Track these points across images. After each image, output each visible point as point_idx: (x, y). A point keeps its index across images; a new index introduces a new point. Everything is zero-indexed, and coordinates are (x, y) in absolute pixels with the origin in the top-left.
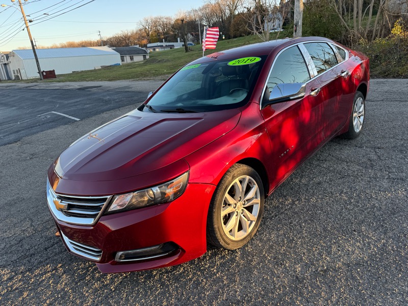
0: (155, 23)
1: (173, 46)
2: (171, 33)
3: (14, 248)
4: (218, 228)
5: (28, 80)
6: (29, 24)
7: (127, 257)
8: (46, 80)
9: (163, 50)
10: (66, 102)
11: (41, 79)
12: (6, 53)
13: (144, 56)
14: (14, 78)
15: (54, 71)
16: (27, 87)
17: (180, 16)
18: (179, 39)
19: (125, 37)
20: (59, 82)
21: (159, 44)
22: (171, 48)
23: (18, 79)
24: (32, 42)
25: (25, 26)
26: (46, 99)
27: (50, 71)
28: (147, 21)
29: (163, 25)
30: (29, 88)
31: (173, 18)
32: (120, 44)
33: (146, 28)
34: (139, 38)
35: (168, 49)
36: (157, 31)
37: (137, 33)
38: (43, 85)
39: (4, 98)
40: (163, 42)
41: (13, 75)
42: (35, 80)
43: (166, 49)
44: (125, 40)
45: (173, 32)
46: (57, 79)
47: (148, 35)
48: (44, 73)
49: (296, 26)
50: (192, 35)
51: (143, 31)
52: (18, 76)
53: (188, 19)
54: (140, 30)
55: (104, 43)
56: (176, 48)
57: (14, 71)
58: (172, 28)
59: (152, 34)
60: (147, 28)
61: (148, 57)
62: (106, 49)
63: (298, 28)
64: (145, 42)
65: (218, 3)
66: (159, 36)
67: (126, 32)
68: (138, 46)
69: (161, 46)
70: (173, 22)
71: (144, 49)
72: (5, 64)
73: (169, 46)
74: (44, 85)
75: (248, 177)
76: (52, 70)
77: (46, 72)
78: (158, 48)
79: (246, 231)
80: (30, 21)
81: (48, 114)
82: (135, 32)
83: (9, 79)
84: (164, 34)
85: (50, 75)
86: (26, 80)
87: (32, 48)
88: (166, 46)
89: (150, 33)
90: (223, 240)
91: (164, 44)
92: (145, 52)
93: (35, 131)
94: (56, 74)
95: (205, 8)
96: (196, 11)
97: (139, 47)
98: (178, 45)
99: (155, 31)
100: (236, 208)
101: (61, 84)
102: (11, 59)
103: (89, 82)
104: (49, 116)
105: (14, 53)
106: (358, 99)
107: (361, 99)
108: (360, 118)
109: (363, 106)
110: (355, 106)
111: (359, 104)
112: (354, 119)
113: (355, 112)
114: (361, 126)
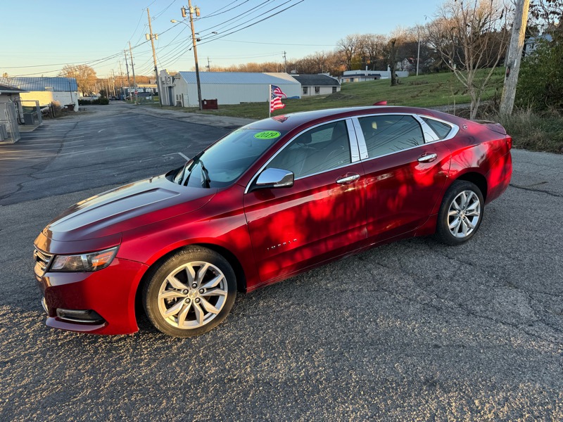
0: (362, 44)
1: (379, 75)
2: (381, 58)
3: (28, 290)
4: (152, 309)
5: (189, 108)
6: (197, 43)
8: (206, 111)
9: (364, 80)
10: (201, 143)
11: (200, 109)
12: (172, 75)
13: (334, 89)
14: (176, 104)
15: (216, 100)
16: (179, 118)
17: (396, 36)
18: (389, 68)
19: (320, 60)
20: (217, 115)
21: (359, 72)
22: (375, 78)
23: (180, 106)
24: (197, 65)
25: (192, 45)
26: (186, 136)
27: (212, 100)
28: (351, 40)
29: (373, 45)
30: (180, 120)
31: (387, 37)
32: (308, 72)
33: (348, 50)
34: (337, 62)
35: (371, 79)
36: (363, 55)
37: (334, 56)
38: (197, 118)
39: (150, 129)
40: (365, 70)
41: (176, 100)
42: (192, 110)
43: (368, 80)
44: (318, 64)
45: (384, 56)
46: (216, 111)
47: (349, 58)
48: (205, 103)
49: (509, 68)
50: (410, 61)
51: (344, 53)
52: (180, 103)
53: (408, 39)
54: (340, 52)
55: (289, 68)
56: (382, 78)
57: (177, 96)
58: (384, 51)
59: (355, 58)
60: (350, 49)
61: (338, 90)
62: (285, 76)
63: (511, 71)
64: (343, 67)
65: (456, 18)
66: (364, 60)
67: (321, 53)
68: (328, 74)
69: (362, 75)
70: (386, 42)
71: (336, 78)
72: (170, 87)
73: (373, 75)
74: (198, 117)
75: (207, 265)
76: (214, 99)
77: (207, 101)
78: (358, 77)
79: (199, 322)
80: (199, 40)
81: (172, 156)
82: (333, 54)
83: (172, 104)
84: (373, 58)
85: (210, 105)
86: (187, 108)
87: (195, 71)
88: (369, 75)
89: (353, 56)
90: (159, 323)
91: (366, 72)
92: (337, 83)
93: (148, 173)
94: (218, 104)
95: (436, 24)
96: (422, 28)
97: (330, 75)
98: (386, 75)
99: (360, 55)
100: (188, 294)
101: (218, 118)
102: (176, 81)
103: (246, 119)
104: (172, 158)
105: (180, 75)
106: (463, 192)
107: (472, 193)
108: (471, 218)
109: (477, 203)
110: (454, 201)
111: (465, 199)
112: (452, 219)
113: (453, 209)
114: (472, 230)
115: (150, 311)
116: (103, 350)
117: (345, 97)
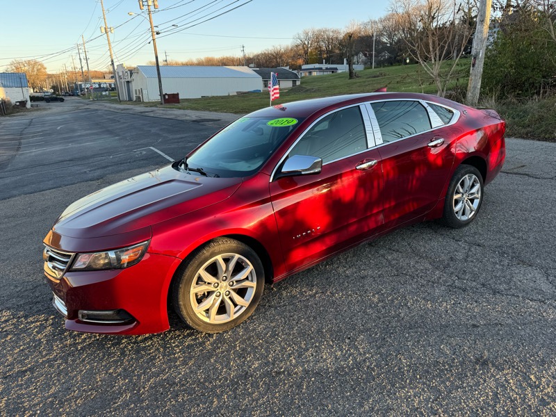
0: (318, 38)
1: (336, 69)
2: (337, 51)
3: (26, 293)
4: (184, 305)
5: (149, 103)
6: (156, 36)
7: (89, 317)
8: (168, 105)
9: (322, 73)
10: (171, 137)
11: (162, 104)
12: (130, 69)
13: (294, 82)
14: (135, 99)
15: (178, 94)
16: (141, 112)
17: (350, 30)
18: (345, 60)
19: (277, 54)
20: (180, 109)
21: (317, 66)
22: (333, 72)
23: (139, 101)
24: (157, 58)
25: (151, 38)
26: (153, 130)
27: (173, 95)
28: (307, 34)
29: (328, 38)
30: (143, 114)
31: (342, 32)
32: (266, 65)
33: (305, 44)
34: (294, 56)
35: (329, 73)
36: (319, 49)
37: (291, 50)
38: (160, 112)
39: (113, 124)
40: (322, 63)
41: (135, 95)
42: (154, 104)
43: (325, 73)
44: (276, 58)
45: (340, 50)
46: (179, 105)
47: (306, 53)
48: (167, 97)
49: (475, 58)
50: (365, 55)
51: (301, 47)
52: (139, 98)
53: (362, 33)
54: (297, 46)
55: (248, 62)
56: (339, 71)
57: (136, 90)
58: (340, 44)
59: (311, 52)
60: (307, 43)
61: (298, 83)
62: (245, 69)
63: (477, 62)
64: (300, 61)
65: (407, 13)
66: (320, 54)
67: (279, 48)
68: (287, 68)
69: (320, 69)
70: (341, 36)
71: (295, 72)
72: (128, 82)
73: (331, 69)
74: (162, 112)
75: (237, 256)
76: (176, 93)
77: (168, 95)
78: (316, 71)
79: (229, 316)
80: (158, 33)
81: (144, 150)
82: (290, 48)
83: (130, 99)
84: (328, 52)
85: (172, 99)
86: (146, 103)
87: (155, 64)
88: (327, 69)
89: (310, 50)
90: (191, 319)
91: (324, 66)
92: (296, 76)
93: (122, 168)
94: (180, 98)
95: (388, 19)
96: (375, 22)
97: (290, 68)
98: (343, 68)
99: (316, 48)
100: (218, 288)
101: (181, 112)
102: (134, 76)
103: (212, 113)
104: (144, 152)
105: (138, 70)
106: (467, 176)
107: (474, 176)
108: (472, 201)
109: (478, 186)
110: (459, 185)
111: (468, 183)
112: (457, 202)
113: (458, 193)
114: (473, 212)
115: (182, 307)
116: (130, 351)
117: (307, 91)
